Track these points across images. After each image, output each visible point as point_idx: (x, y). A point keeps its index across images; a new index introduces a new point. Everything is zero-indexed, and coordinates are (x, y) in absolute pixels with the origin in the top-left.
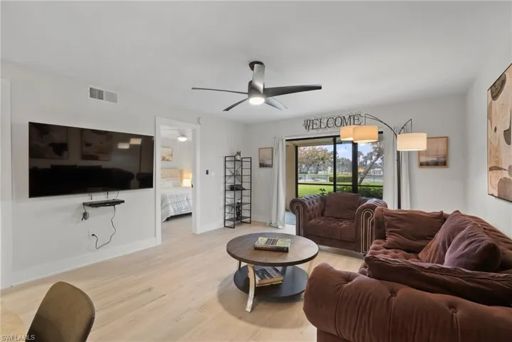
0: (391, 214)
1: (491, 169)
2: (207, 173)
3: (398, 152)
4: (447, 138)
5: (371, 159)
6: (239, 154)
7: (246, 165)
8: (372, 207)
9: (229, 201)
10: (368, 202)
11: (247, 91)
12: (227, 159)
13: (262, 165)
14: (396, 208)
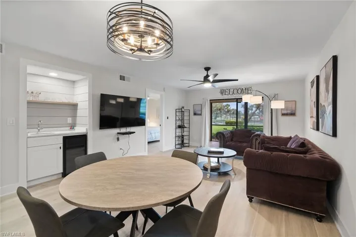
0: (268, 138)
1: (311, 117)
2: (168, 118)
3: (271, 109)
4: (295, 101)
5: (252, 110)
6: (183, 107)
7: (186, 114)
8: (259, 135)
9: (177, 134)
10: (257, 133)
11: (203, 80)
12: (177, 110)
13: (195, 114)
14: (270, 135)
